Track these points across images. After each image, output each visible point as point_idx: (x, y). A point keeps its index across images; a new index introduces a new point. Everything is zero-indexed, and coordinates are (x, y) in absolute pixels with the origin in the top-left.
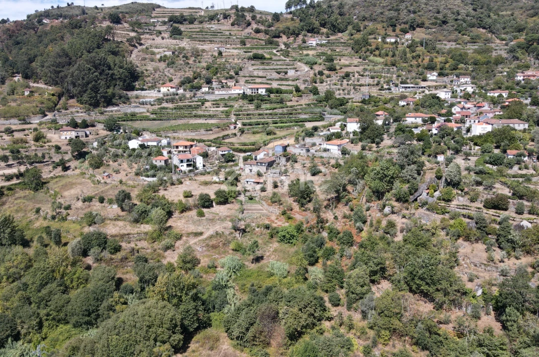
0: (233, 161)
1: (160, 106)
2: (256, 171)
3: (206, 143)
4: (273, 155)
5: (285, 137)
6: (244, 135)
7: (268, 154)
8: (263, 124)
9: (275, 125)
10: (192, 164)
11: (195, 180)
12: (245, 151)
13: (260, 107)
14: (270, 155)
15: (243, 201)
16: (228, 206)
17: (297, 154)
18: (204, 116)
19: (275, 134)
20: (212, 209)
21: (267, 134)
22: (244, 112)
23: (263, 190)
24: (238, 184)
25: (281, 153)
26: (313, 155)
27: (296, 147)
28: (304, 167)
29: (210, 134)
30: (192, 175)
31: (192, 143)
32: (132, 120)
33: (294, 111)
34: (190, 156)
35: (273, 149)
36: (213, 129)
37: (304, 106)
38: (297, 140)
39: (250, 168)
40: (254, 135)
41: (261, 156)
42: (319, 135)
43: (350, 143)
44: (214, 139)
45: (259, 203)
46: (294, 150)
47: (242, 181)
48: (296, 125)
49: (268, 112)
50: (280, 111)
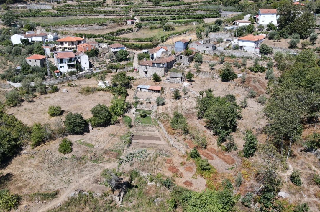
0: (127, 60)
1: (65, 4)
2: (152, 74)
3: (97, 39)
4: (173, 53)
5: (184, 33)
6: (141, 31)
7: (167, 51)
8: (161, 20)
9: (173, 21)
10: (75, 64)
11: (76, 86)
12: (141, 48)
13: (158, 3)
14: (170, 53)
15: (133, 119)
16: (111, 129)
17: (201, 52)
18: (104, 12)
19: (173, 29)
20: (86, 135)
21: (166, 30)
22: (143, 9)
23: (161, 103)
24: (129, 91)
25: (182, 51)
26: (221, 53)
27: (200, 44)
28: (213, 69)
29: (104, 29)
30: (74, 78)
31: (80, 39)
32: (34, 16)
33: (191, 8)
34: (72, 55)
35: (173, 46)
36: (107, 23)
37: (200, 4)
38: (199, 35)
39: (145, 70)
40: (152, 30)
41: (158, 54)
42: (226, 29)
43: (267, 39)
44: (107, 34)
45: (155, 124)
46: (198, 47)
47: (134, 87)
48: (194, 21)
49: (166, 8)
50: (178, 8)
